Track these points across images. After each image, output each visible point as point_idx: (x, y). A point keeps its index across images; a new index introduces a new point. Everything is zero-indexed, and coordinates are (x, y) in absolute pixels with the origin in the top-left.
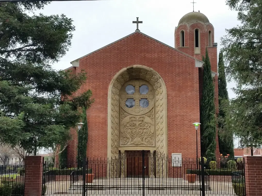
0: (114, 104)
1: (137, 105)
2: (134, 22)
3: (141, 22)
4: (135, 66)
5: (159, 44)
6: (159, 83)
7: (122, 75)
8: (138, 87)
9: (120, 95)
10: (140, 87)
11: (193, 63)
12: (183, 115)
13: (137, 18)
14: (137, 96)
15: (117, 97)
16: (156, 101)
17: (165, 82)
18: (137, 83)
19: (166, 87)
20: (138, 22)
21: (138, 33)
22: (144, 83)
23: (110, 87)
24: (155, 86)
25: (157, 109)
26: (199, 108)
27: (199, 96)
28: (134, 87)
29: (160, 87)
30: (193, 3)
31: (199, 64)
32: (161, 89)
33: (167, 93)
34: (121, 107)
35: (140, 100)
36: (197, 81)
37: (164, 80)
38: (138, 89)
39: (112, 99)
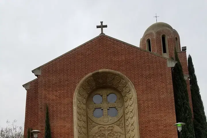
0: (80, 113)
1: (106, 115)
2: (98, 27)
3: (106, 26)
4: (100, 71)
5: (126, 46)
6: (128, 87)
7: (88, 81)
8: (106, 95)
9: (87, 104)
10: (107, 96)
11: (165, 63)
12: (157, 120)
13: (102, 23)
14: (105, 106)
15: (84, 107)
16: (125, 108)
17: (134, 86)
18: (104, 92)
19: (135, 91)
20: (102, 26)
21: (103, 36)
22: (112, 91)
23: (76, 95)
24: (123, 92)
25: (127, 117)
26: (174, 111)
27: (173, 98)
28: (102, 96)
29: (129, 92)
30: (156, 17)
31: (171, 64)
32: (130, 94)
33: (137, 97)
34: (89, 117)
35: (108, 109)
36: (171, 82)
37: (133, 84)
38: (106, 97)
39: (78, 107)
